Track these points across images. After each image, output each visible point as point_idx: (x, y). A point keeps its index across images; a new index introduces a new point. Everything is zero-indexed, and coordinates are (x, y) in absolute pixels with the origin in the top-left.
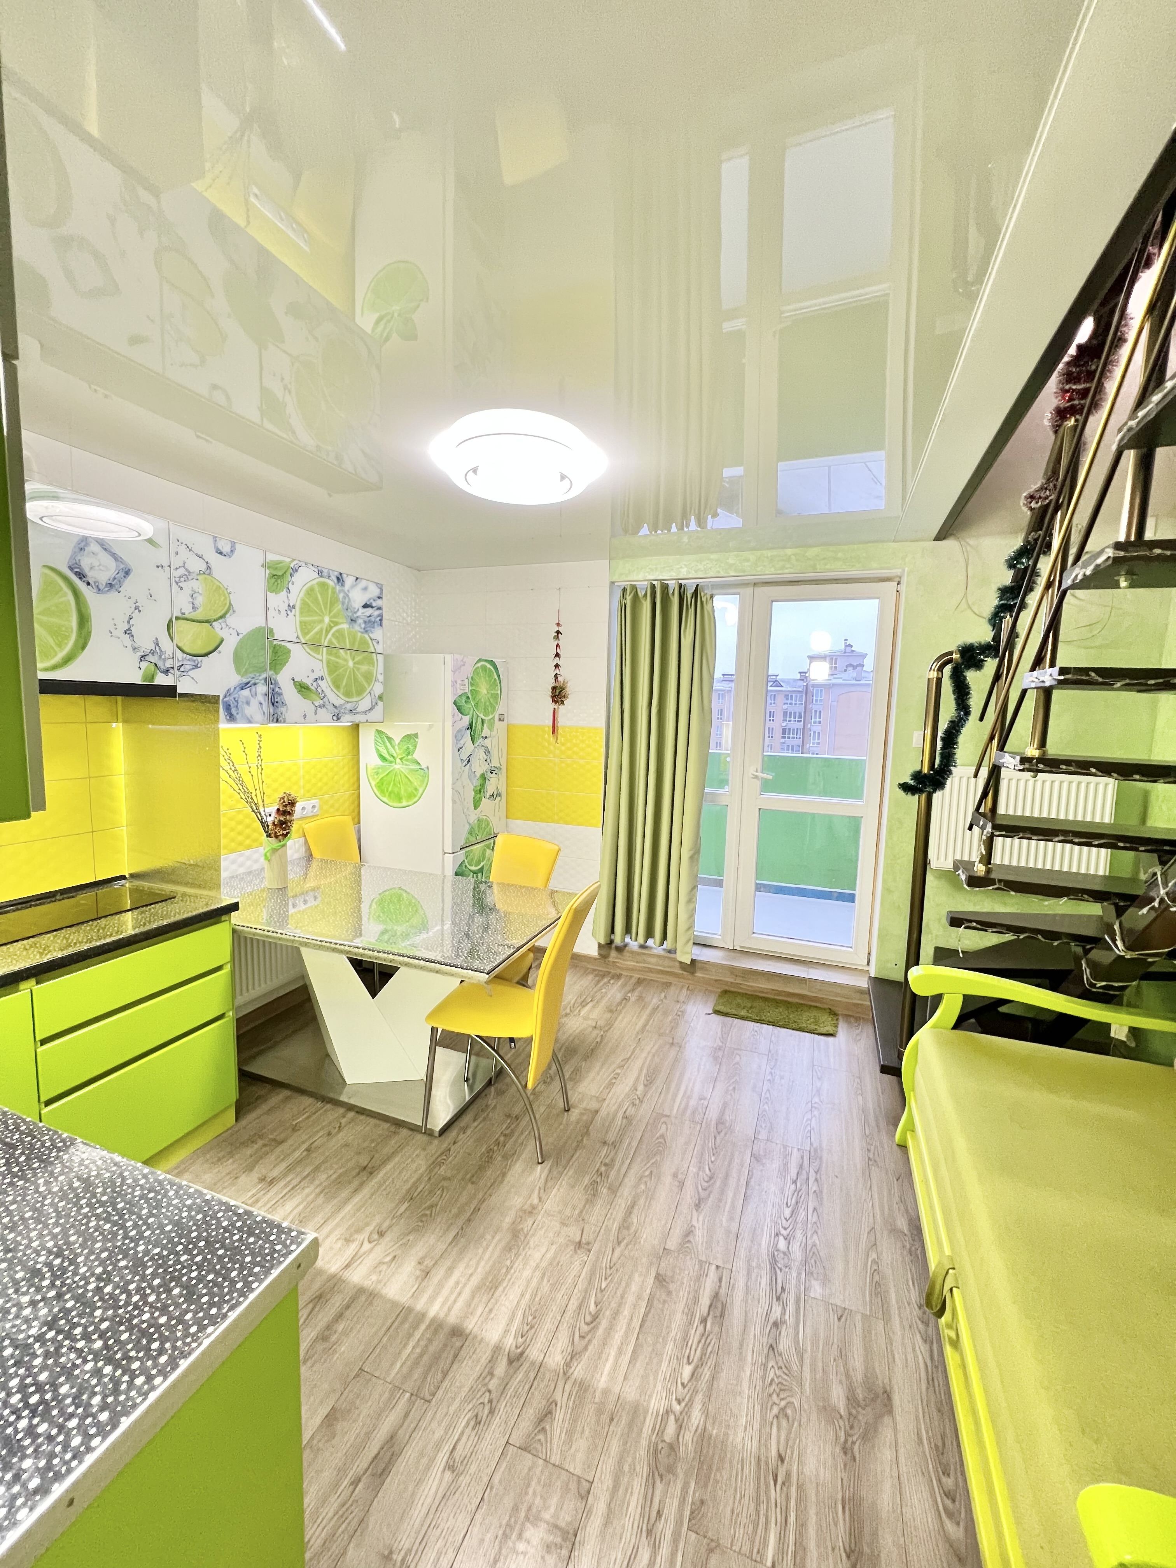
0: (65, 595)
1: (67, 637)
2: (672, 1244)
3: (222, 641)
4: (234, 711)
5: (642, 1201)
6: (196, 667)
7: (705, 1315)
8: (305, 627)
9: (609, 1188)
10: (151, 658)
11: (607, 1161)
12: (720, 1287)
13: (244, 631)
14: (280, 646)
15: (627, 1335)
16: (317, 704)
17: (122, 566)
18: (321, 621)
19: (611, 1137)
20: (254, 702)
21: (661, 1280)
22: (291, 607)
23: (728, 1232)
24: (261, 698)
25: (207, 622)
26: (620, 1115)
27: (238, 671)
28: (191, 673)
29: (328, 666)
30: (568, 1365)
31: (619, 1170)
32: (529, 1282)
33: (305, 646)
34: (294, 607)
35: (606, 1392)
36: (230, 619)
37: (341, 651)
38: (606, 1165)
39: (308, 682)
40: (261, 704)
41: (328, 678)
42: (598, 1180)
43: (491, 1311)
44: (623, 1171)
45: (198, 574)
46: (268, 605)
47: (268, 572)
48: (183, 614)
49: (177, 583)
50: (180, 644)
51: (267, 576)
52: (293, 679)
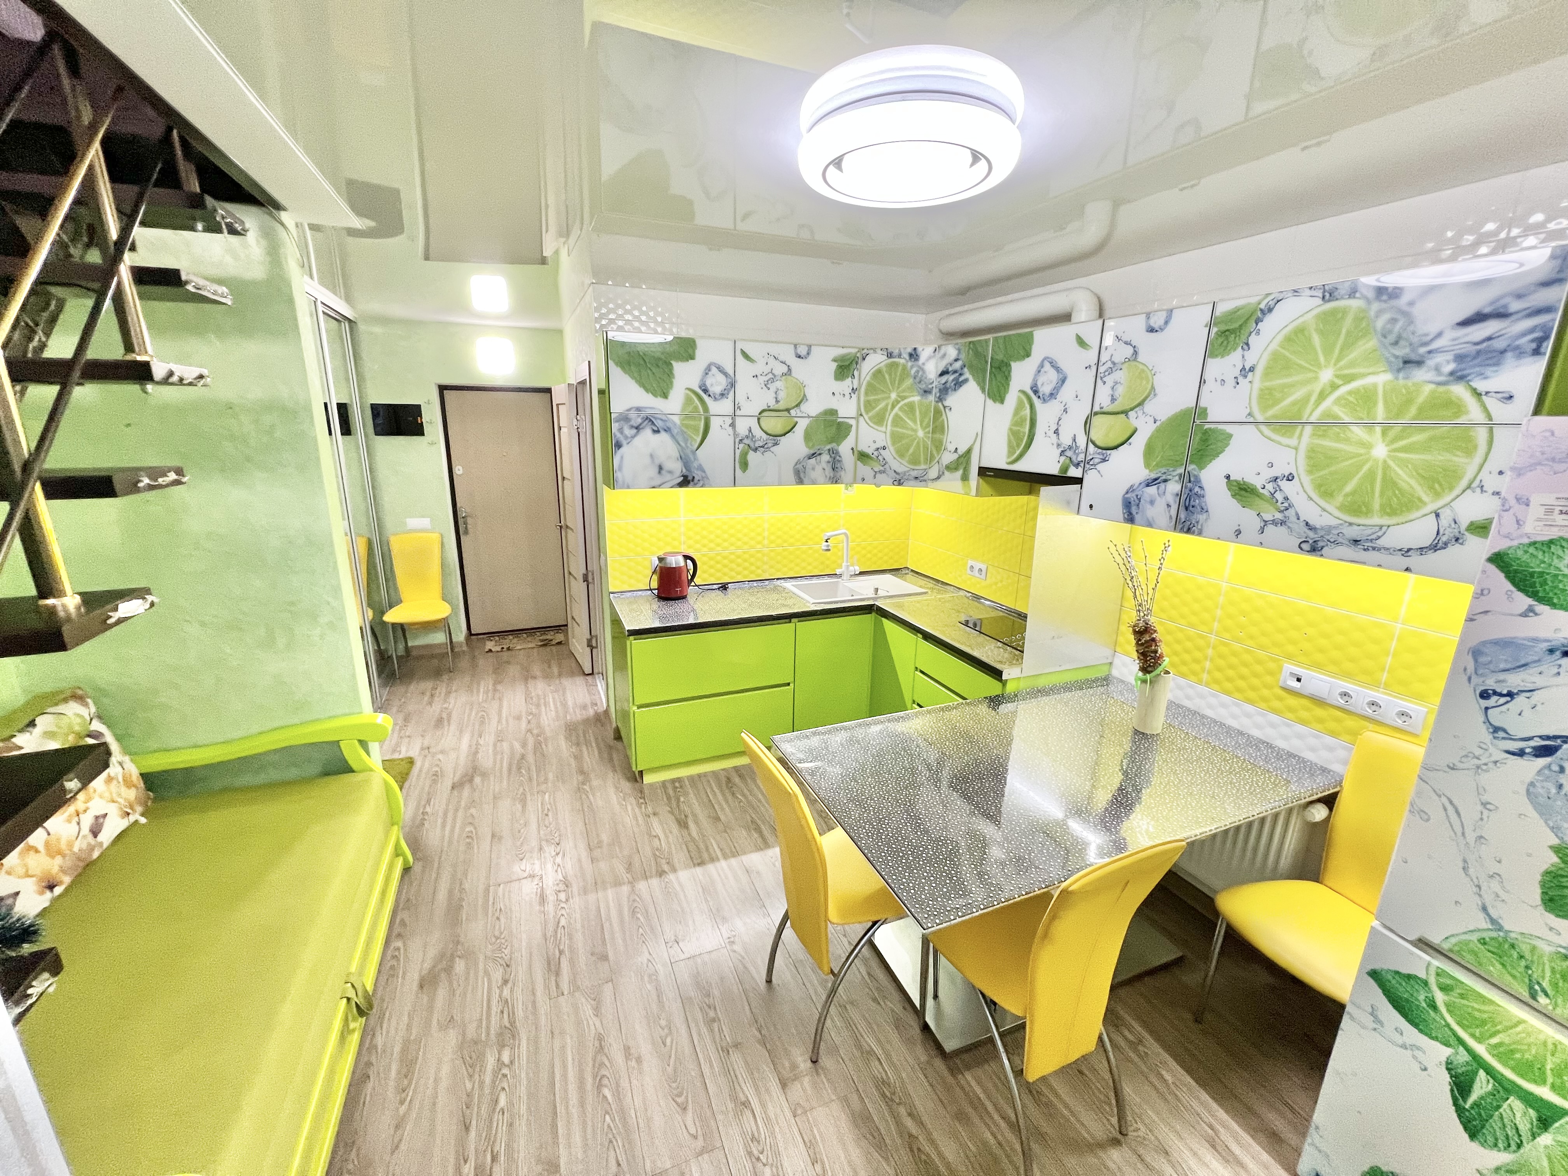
0: (1026, 410)
1: (1022, 441)
2: (608, 989)
3: (1135, 431)
8: (1267, 397)
13: (1163, 417)
14: (1215, 430)
16: (1268, 517)
18: (1315, 380)
22: (1246, 371)
25: (1122, 412)
27: (1147, 465)
29: (1309, 457)
33: (1263, 428)
34: (1252, 369)
37: (1354, 428)
39: (1257, 482)
41: (1299, 478)
45: (1123, 363)
46: (1205, 376)
47: (1214, 330)
48: (1101, 408)
49: (1101, 378)
50: (1094, 439)
51: (1212, 335)
52: (1228, 477)
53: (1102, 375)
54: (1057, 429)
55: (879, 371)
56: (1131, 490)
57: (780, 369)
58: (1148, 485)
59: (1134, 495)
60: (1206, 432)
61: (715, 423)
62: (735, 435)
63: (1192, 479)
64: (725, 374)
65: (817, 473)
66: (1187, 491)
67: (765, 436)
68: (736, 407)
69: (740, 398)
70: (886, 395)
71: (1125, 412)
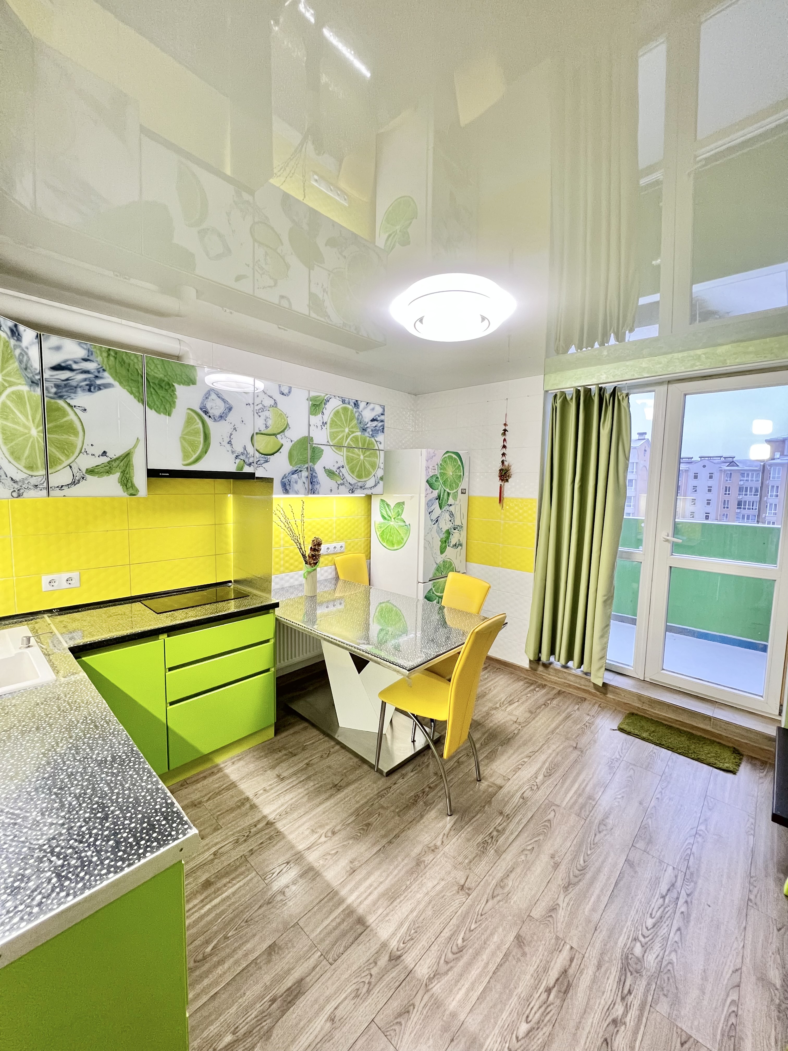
0: (198, 424)
1: (198, 447)
2: (536, 914)
3: (282, 445)
4: (288, 487)
5: (519, 870)
6: (267, 461)
7: (551, 985)
8: (333, 435)
9: (496, 851)
10: (242, 457)
11: (500, 828)
12: (570, 965)
13: (295, 440)
14: (317, 448)
15: (480, 975)
16: (339, 483)
17: (228, 406)
18: (344, 431)
19: (507, 810)
20: (300, 483)
21: (519, 940)
22: (324, 424)
23: (589, 921)
24: (304, 479)
26: (519, 794)
27: (291, 464)
28: (264, 465)
29: (347, 459)
30: (430, 979)
31: (508, 838)
32: (419, 902)
33: (332, 447)
34: (326, 423)
35: (454, 1015)
36: (287, 433)
37: (356, 449)
38: (498, 831)
39: (334, 469)
40: (304, 483)
41: (347, 467)
42: (489, 841)
43: (387, 914)
44: (510, 840)
45: (269, 407)
46: (311, 423)
47: (311, 403)
48: (260, 431)
49: (257, 413)
50: (258, 449)
51: (310, 406)
52: (324, 468)
53: (258, 411)
54: (230, 441)
56: (285, 477)
58: (293, 474)
59: (287, 479)
60: (314, 448)
63: (312, 469)
66: (310, 475)
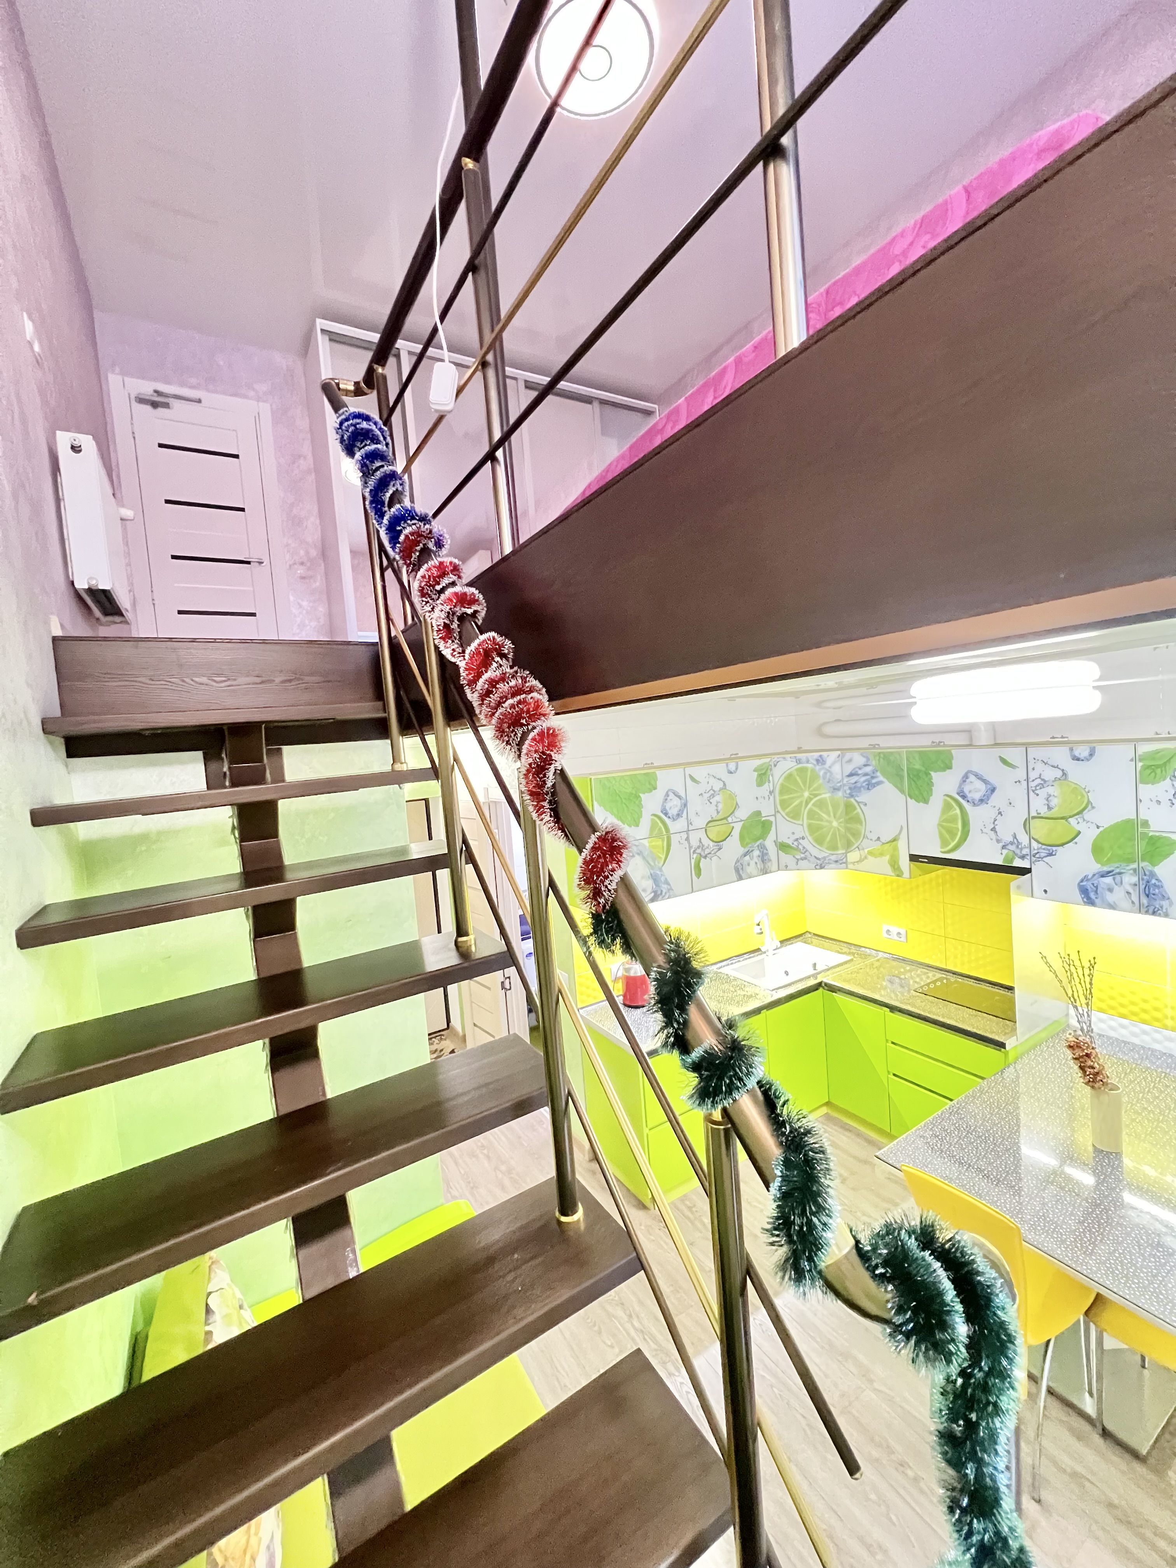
0: (955, 810)
1: (957, 834)
3: (1079, 833)
4: (1092, 895)
6: (1051, 854)
10: (1010, 847)
13: (1106, 824)
14: (1159, 838)
17: (989, 786)
20: (1120, 892)
24: (1129, 887)
25: (1062, 818)
27: (1098, 860)
28: (1046, 859)
36: (1087, 815)
40: (1128, 893)
45: (1053, 781)
46: (1140, 797)
47: (1140, 764)
48: (1038, 814)
49: (1033, 791)
50: (1035, 837)
51: (1138, 769)
53: (1034, 788)
54: (994, 828)
55: (790, 776)
56: (1085, 879)
57: (718, 786)
58: (1102, 876)
59: (1090, 883)
60: (1152, 838)
61: (675, 839)
62: (690, 847)
63: (1147, 873)
64: (679, 797)
65: (752, 869)
66: (1145, 882)
67: (711, 844)
68: (690, 823)
69: (692, 815)
70: (799, 794)
71: (1065, 818)
